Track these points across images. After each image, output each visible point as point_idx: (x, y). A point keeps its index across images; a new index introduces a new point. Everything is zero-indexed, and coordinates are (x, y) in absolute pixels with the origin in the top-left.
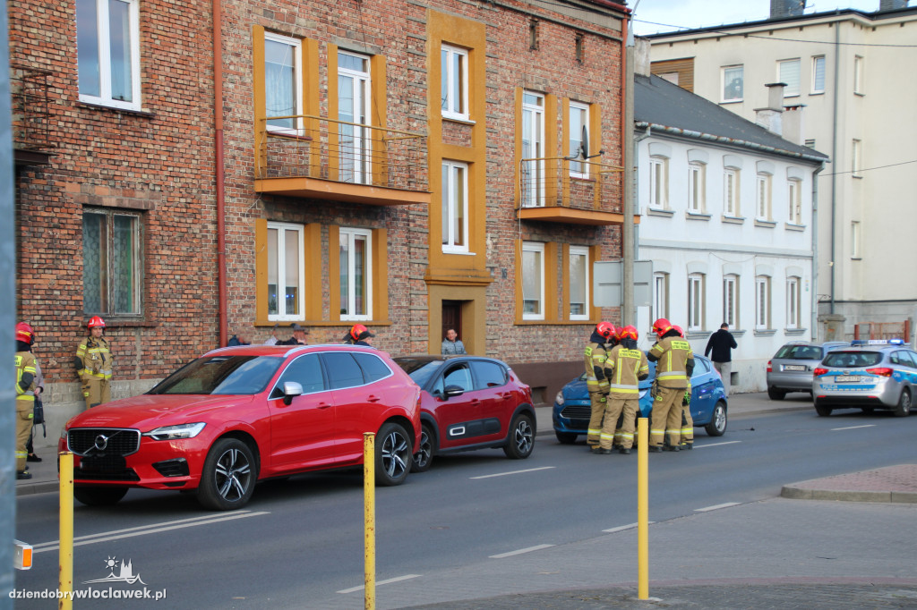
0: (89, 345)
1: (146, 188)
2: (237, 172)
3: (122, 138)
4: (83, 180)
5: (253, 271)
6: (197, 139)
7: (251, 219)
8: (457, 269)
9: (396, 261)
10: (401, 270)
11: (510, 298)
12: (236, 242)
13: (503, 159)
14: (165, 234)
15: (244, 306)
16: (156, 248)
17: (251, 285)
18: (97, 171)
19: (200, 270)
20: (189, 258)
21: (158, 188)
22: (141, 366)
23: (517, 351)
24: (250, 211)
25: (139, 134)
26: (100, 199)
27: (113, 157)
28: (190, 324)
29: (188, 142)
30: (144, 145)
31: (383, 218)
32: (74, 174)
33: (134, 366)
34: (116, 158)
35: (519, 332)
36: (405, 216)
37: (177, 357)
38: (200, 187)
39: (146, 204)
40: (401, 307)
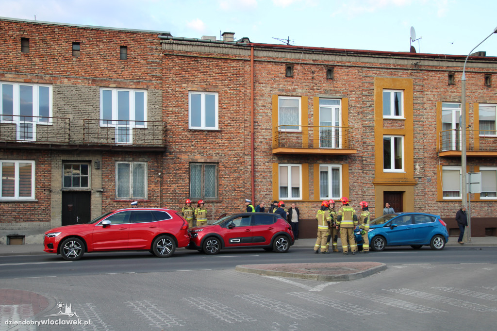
0: (185, 209)
1: (218, 155)
2: (263, 147)
3: (207, 139)
4: (189, 154)
5: (271, 182)
6: (243, 137)
7: (270, 163)
8: (394, 179)
9: (355, 176)
10: (358, 180)
11: (433, 190)
12: (262, 172)
13: (428, 132)
14: (227, 170)
15: (266, 195)
16: (222, 175)
17: (270, 187)
18: (196, 151)
19: (244, 182)
20: (238, 178)
21: (223, 155)
22: (215, 215)
23: (438, 212)
24: (270, 161)
25: (216, 137)
26: (196, 160)
27: (203, 146)
28: (238, 201)
29: (239, 138)
30: (217, 141)
31: (346, 160)
32: (186, 152)
33: (211, 216)
34: (204, 146)
35: (440, 205)
36: (360, 158)
37: (232, 212)
38: (244, 153)
39: (217, 161)
40: (358, 194)
